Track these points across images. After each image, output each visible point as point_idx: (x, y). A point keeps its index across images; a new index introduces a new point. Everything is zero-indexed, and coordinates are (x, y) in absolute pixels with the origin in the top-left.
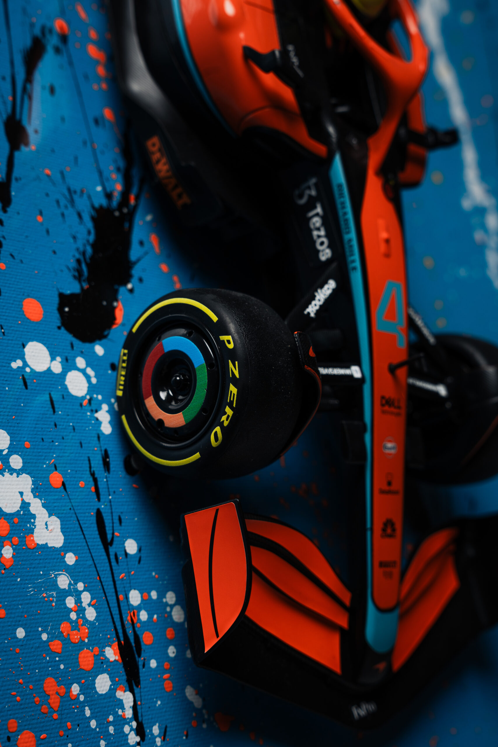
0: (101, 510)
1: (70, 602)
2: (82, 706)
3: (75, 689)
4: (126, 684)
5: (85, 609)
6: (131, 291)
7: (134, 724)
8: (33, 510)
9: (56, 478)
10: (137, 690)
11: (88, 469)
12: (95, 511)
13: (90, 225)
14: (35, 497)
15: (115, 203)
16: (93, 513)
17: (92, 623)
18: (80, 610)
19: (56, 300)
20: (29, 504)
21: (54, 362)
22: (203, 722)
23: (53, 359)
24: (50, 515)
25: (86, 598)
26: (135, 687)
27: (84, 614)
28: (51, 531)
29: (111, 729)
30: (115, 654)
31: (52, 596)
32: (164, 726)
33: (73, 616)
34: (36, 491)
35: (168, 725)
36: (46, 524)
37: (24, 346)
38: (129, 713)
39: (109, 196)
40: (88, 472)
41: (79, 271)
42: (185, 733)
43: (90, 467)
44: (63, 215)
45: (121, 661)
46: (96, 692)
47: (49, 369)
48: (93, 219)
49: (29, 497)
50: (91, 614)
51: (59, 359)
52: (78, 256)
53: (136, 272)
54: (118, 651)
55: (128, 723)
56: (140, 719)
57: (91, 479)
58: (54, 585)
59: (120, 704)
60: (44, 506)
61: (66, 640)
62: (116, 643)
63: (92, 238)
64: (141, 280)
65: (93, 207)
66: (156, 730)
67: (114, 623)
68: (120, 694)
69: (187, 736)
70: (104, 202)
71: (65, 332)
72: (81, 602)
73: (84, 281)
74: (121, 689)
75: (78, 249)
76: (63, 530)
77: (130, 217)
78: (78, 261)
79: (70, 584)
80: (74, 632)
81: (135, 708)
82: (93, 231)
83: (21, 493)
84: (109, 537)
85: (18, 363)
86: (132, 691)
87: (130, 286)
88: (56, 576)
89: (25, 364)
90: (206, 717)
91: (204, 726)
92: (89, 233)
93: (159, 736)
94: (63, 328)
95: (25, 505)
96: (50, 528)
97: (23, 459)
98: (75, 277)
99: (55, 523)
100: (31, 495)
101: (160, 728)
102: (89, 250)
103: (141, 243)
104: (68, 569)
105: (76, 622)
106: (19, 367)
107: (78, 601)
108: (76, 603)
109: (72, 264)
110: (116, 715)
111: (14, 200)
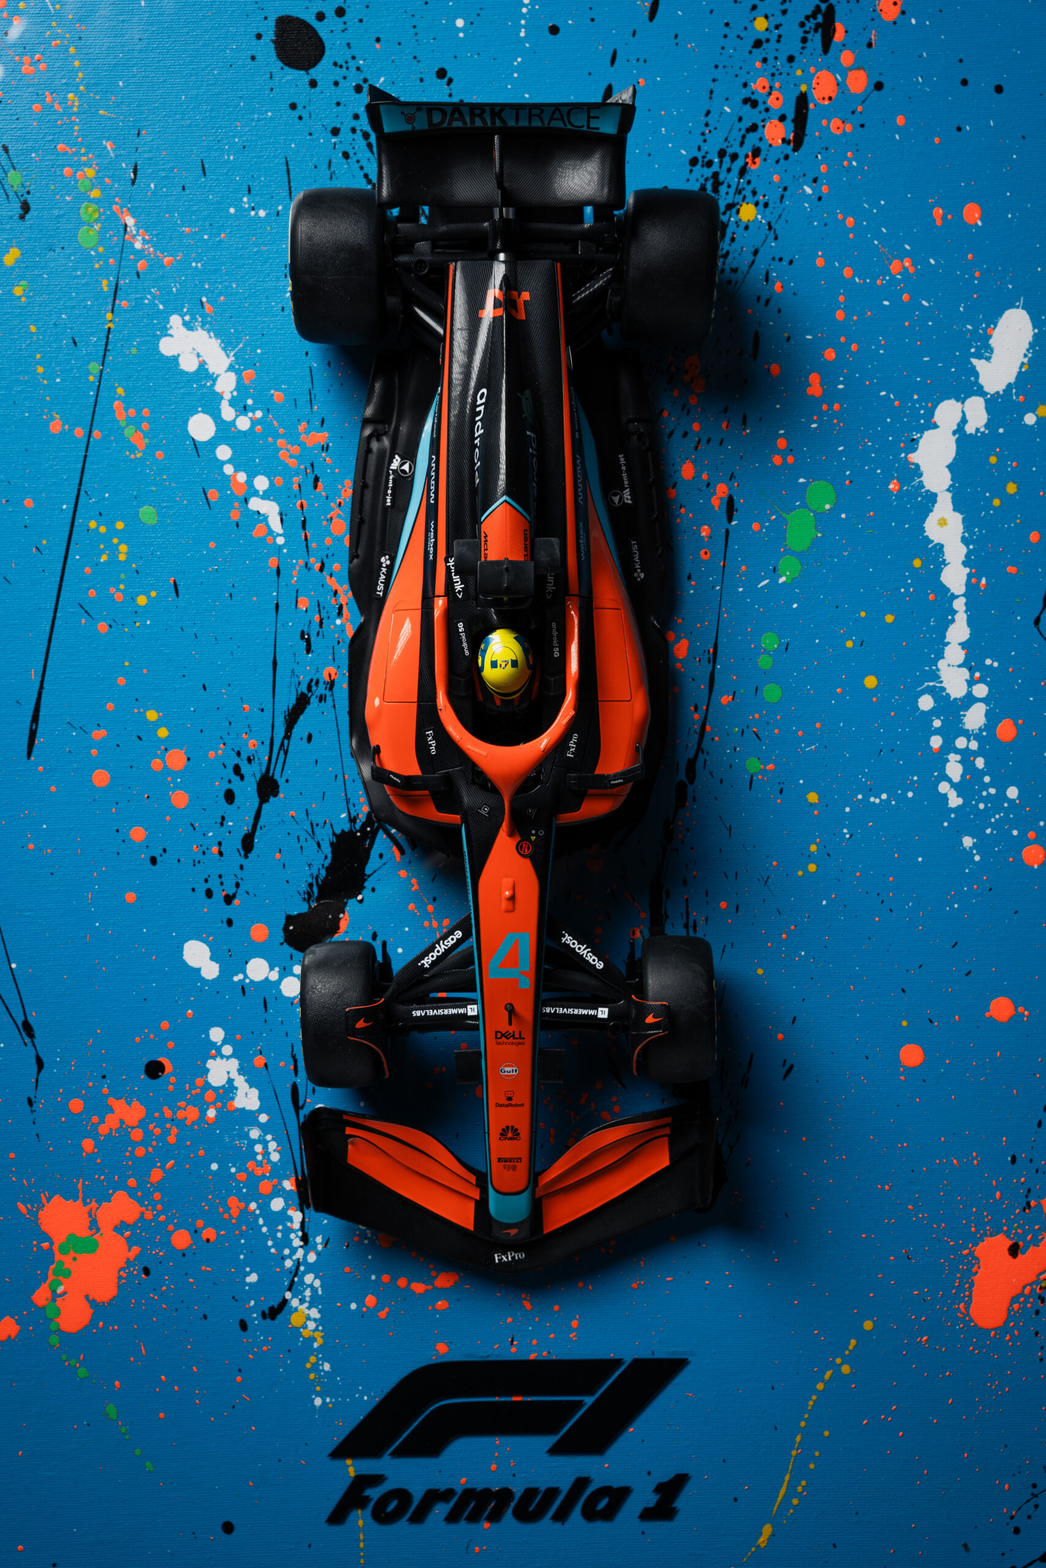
0: (297, 1083)
1: (258, 1148)
2: (257, 1217)
3: (253, 1206)
4: (298, 1207)
5: (270, 1153)
6: (361, 901)
7: (300, 1234)
8: (236, 1084)
9: (259, 1060)
10: (306, 1211)
11: (290, 1052)
12: (291, 1084)
13: (327, 850)
14: (240, 1074)
15: (358, 826)
16: (289, 1086)
17: (275, 1164)
18: (266, 1153)
19: (283, 921)
20: (233, 1080)
21: (272, 972)
22: (366, 1239)
23: (272, 969)
24: (251, 1087)
25: (273, 1146)
26: (305, 1209)
27: (269, 1157)
28: (250, 1099)
29: (279, 1235)
30: (292, 1185)
31: (244, 1143)
32: (327, 1238)
33: (259, 1158)
34: (241, 1071)
35: (331, 1238)
36: (246, 1094)
37: (247, 963)
38: (297, 1225)
39: (353, 820)
40: (290, 1055)
41: (310, 895)
42: (346, 1244)
43: (292, 1051)
44: (301, 847)
45: (296, 1191)
46: (271, 1210)
47: (267, 978)
48: (332, 844)
49: (234, 1075)
50: (275, 1157)
51: (277, 969)
52: (310, 880)
53: (368, 884)
54: (294, 1184)
55: (295, 1232)
56: (306, 1230)
57: (292, 1060)
58: (246, 1136)
59: (291, 1219)
60: (246, 1081)
61: (251, 1174)
62: (294, 1178)
63: (327, 863)
64: (373, 890)
65: (334, 834)
66: (319, 1239)
67: (294, 1163)
68: (290, 1213)
69: (347, 1247)
70: (347, 827)
71: (287, 946)
72: (268, 1149)
73: (313, 901)
74: (292, 1209)
75: (311, 875)
76: (260, 1098)
77: (374, 834)
78: (311, 885)
79: (260, 1136)
80: (258, 1168)
81: (303, 1223)
82: (330, 856)
83: (228, 1073)
84: (301, 1103)
85: (241, 976)
86: (302, 1211)
87: (360, 897)
88: (249, 1130)
89: (246, 976)
90: (369, 1235)
91: (366, 1242)
92: (326, 857)
93: (321, 1244)
94: (285, 944)
95: (230, 1081)
96: (249, 1096)
97: (233, 1048)
98: (304, 899)
99: (254, 1093)
100: (237, 1073)
101: (323, 1238)
102: (323, 873)
103: (381, 856)
104: (261, 1126)
105: (261, 1162)
106: (240, 980)
107: (265, 1147)
108: (263, 1149)
109: (304, 887)
110: (285, 1226)
111: (256, 846)
